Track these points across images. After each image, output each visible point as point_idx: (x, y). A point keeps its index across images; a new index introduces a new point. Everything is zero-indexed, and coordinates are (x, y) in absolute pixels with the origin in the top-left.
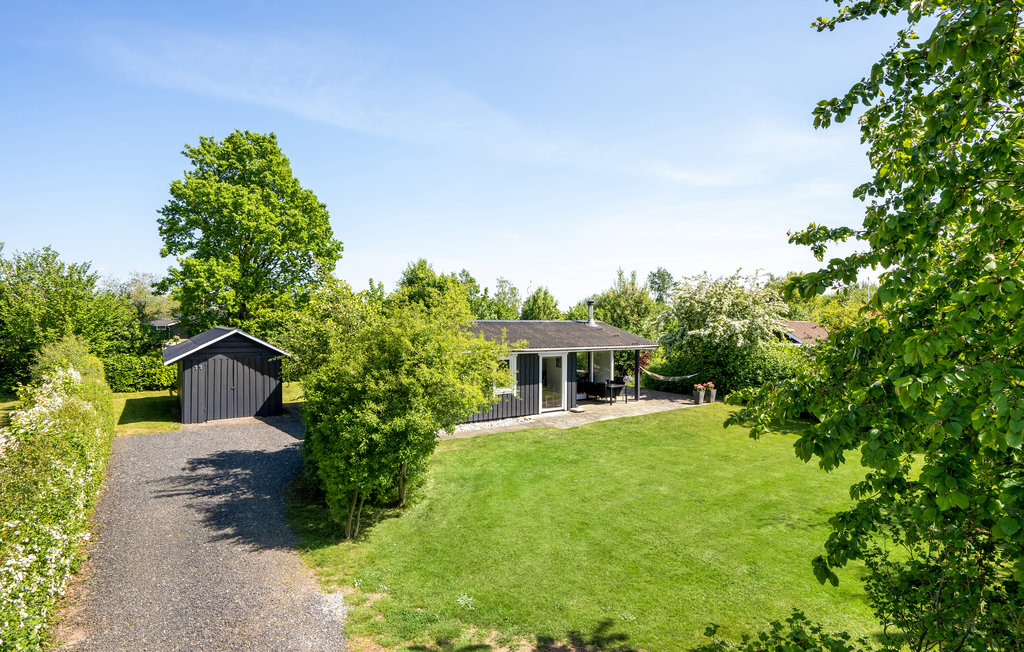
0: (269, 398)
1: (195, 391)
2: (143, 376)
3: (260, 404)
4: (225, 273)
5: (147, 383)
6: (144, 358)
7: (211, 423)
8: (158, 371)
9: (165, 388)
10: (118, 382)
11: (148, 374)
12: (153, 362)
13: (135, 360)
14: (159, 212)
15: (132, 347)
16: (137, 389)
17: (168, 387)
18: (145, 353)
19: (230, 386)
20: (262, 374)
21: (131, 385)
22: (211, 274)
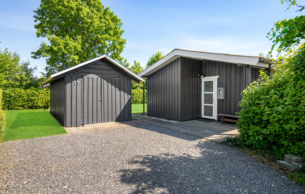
0: (124, 108)
1: (74, 102)
2: (28, 101)
3: (118, 113)
4: (74, 44)
5: (30, 105)
6: (28, 91)
7: (87, 127)
8: (36, 98)
9: (40, 108)
10: (13, 104)
11: (30, 100)
12: (34, 93)
13: (23, 91)
14: (35, 12)
15: (21, 85)
16: (24, 108)
17: (42, 107)
18: (28, 88)
19: (99, 99)
20: (120, 90)
21: (21, 106)
22: (66, 45)
